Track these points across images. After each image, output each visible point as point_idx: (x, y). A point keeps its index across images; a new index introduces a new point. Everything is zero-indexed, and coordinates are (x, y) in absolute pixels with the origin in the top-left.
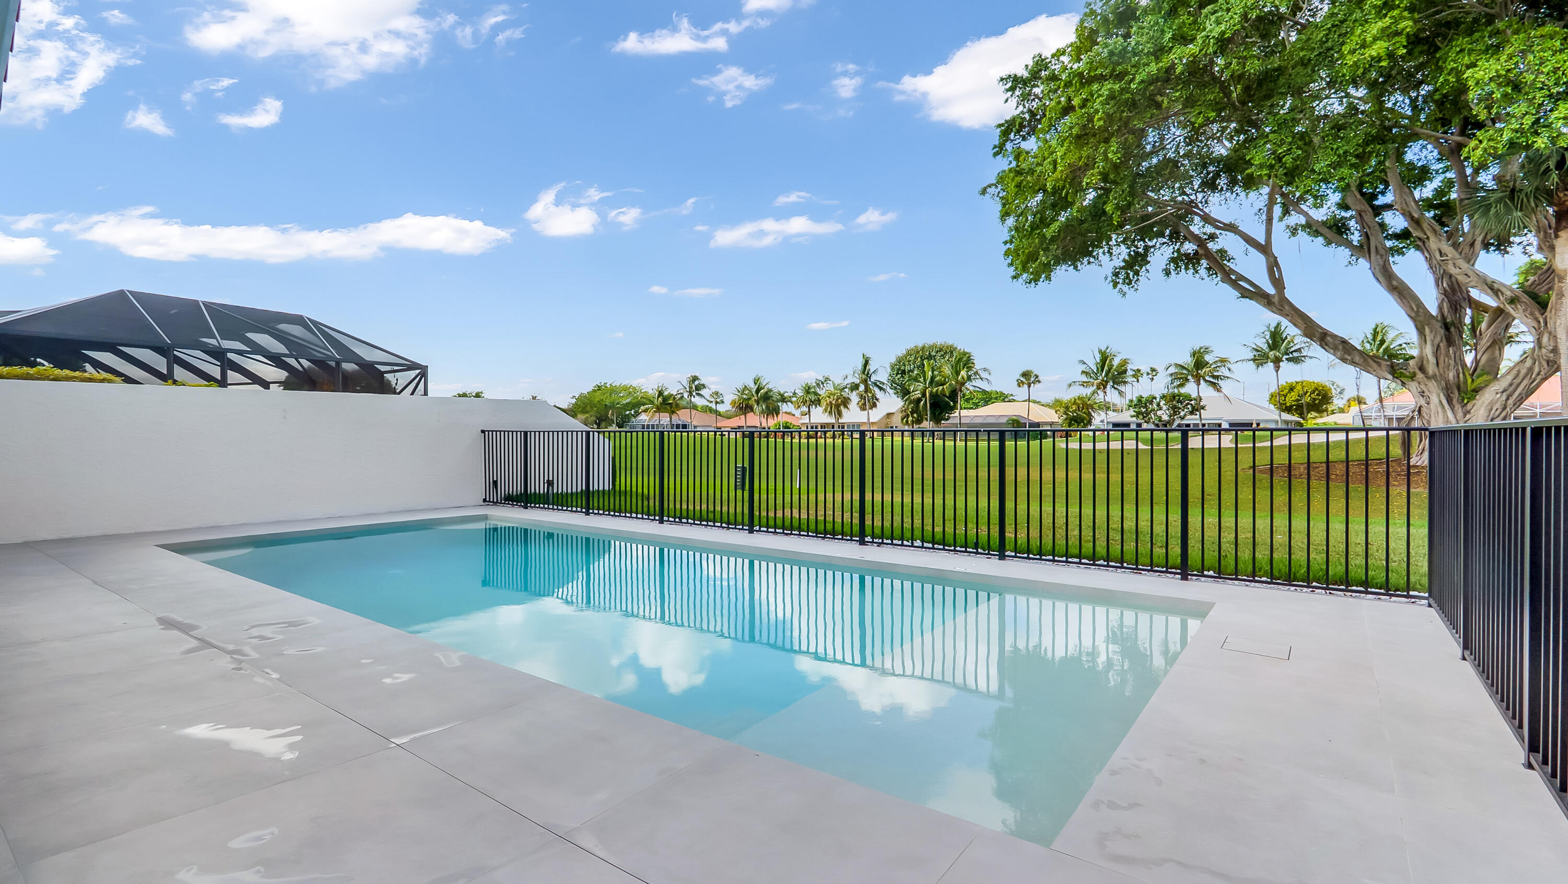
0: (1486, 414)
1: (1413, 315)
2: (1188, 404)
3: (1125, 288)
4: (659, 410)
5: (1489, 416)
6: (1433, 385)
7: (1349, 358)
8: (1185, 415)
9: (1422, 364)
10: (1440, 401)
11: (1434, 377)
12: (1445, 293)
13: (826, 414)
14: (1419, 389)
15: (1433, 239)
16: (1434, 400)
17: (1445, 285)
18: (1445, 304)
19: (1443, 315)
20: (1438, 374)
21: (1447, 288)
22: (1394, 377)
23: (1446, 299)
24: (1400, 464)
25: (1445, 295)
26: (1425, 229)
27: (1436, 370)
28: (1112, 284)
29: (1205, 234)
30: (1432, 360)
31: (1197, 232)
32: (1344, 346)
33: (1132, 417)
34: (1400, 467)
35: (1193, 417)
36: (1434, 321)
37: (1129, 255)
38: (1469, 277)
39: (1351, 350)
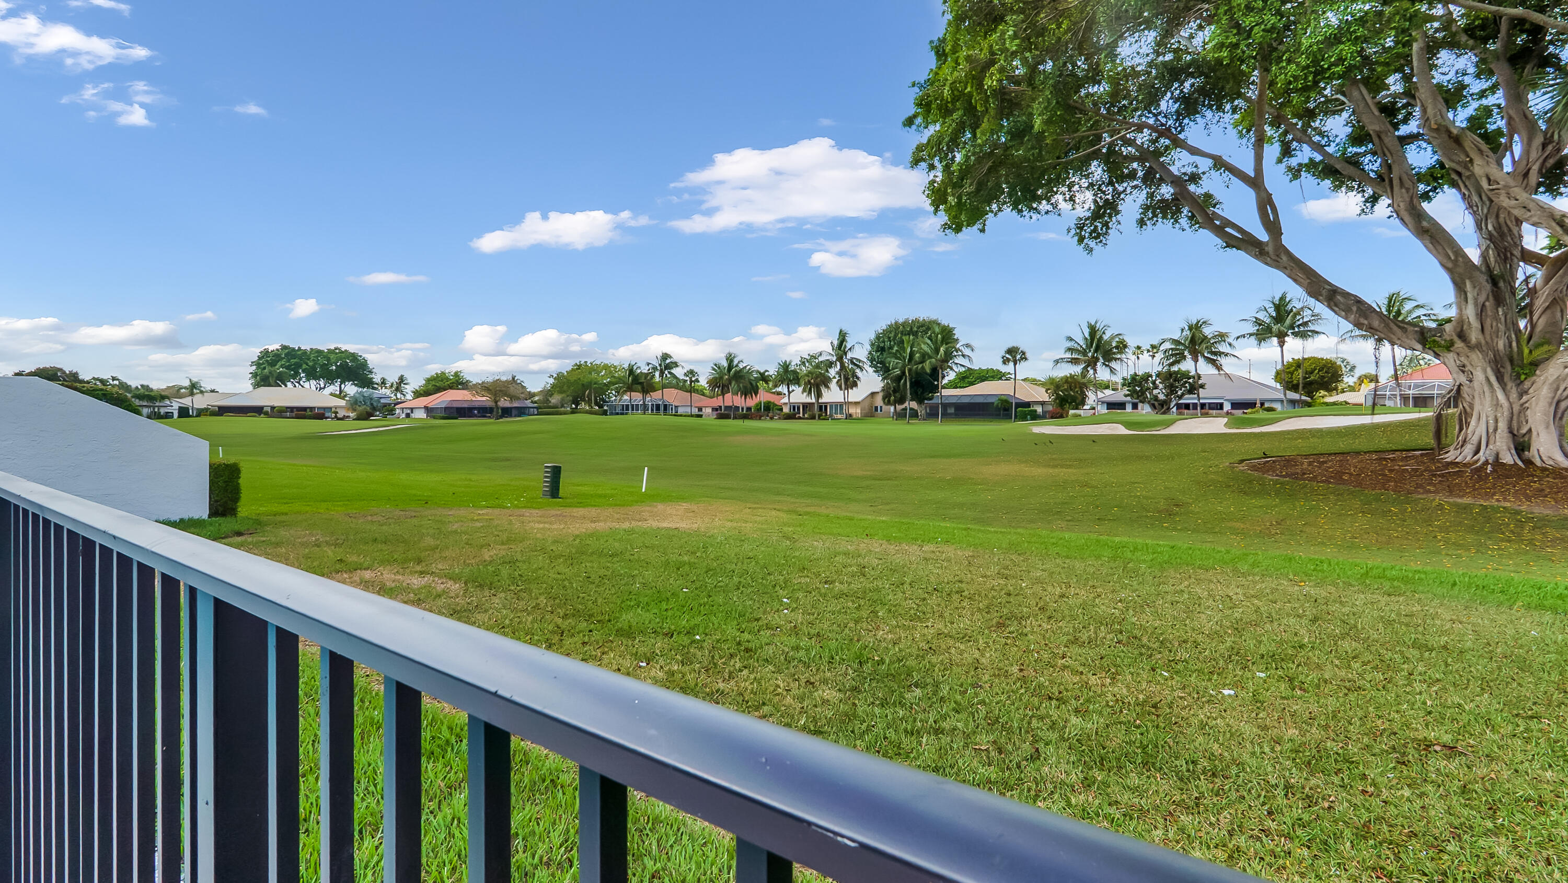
0: (1551, 395)
1: (1450, 265)
2: (1186, 382)
3: (1092, 244)
4: (630, 389)
5: (1554, 397)
6: (1477, 358)
7: (1366, 322)
8: (1183, 395)
9: (1462, 330)
10: (1488, 379)
11: (1478, 346)
12: (1491, 237)
13: (805, 394)
14: (1458, 362)
15: (1478, 161)
16: (1479, 376)
17: (1490, 227)
18: (1491, 252)
19: (1488, 266)
20: (1483, 342)
21: (1495, 234)
22: (1424, 345)
23: (1492, 245)
24: (1433, 459)
25: (1491, 240)
26: (1468, 149)
27: (1481, 337)
28: (1076, 238)
29: (1185, 174)
30: (1475, 323)
31: (1176, 173)
32: (1358, 308)
33: (1126, 396)
34: (1434, 464)
35: (1191, 396)
36: (1478, 273)
37: (1095, 202)
38: (1529, 211)
39: (1368, 312)
